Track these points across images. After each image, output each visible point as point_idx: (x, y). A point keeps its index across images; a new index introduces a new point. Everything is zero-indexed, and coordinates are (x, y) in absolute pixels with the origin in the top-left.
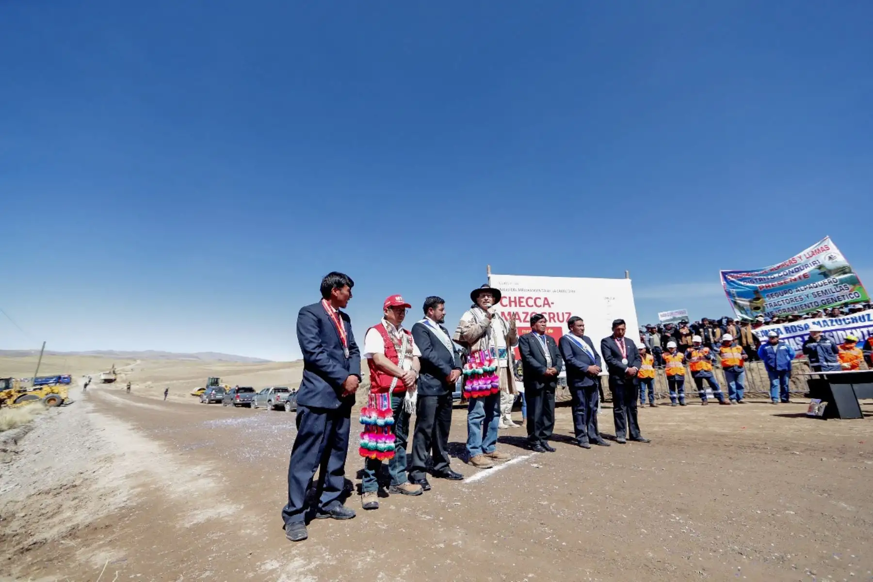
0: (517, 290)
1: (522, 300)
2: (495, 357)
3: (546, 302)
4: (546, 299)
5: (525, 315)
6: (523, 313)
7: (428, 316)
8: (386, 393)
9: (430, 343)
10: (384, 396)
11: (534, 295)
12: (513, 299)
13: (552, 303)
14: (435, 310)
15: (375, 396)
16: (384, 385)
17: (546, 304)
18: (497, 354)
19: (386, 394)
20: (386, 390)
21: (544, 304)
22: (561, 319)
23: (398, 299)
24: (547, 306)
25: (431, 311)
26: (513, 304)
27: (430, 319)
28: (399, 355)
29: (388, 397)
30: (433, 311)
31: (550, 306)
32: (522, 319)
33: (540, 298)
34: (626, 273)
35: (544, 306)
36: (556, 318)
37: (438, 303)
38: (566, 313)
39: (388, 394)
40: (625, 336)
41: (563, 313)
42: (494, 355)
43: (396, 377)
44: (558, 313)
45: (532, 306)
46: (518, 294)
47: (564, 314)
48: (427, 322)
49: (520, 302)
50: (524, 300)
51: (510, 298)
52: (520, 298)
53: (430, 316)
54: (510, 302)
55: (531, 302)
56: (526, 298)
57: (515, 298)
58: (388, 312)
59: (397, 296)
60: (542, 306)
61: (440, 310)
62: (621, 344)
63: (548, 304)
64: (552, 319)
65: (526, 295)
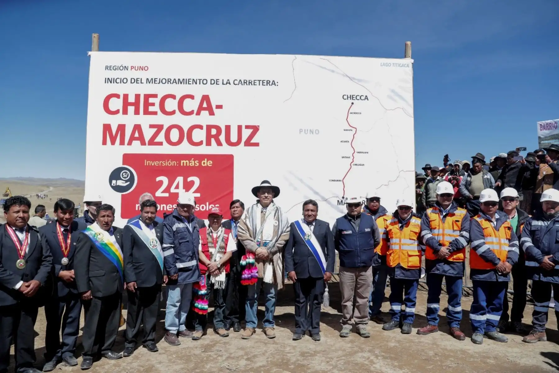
0: (144, 81)
1: (152, 100)
3: (205, 105)
4: (205, 98)
5: (154, 130)
6: (151, 126)
11: (179, 91)
12: (132, 99)
13: (219, 107)
17: (205, 109)
21: (201, 108)
22: (234, 139)
24: (205, 113)
26: (131, 109)
31: (212, 113)
32: (147, 138)
33: (192, 97)
34: (406, 44)
35: (198, 113)
36: (222, 138)
38: (247, 127)
41: (240, 127)
44: (228, 127)
46: (144, 89)
47: (243, 128)
49: (147, 104)
50: (156, 101)
51: (126, 96)
52: (147, 97)
54: (126, 104)
55: (171, 105)
56: (160, 97)
57: (137, 96)
60: (195, 112)
63: (209, 109)
64: (213, 140)
65: (161, 90)
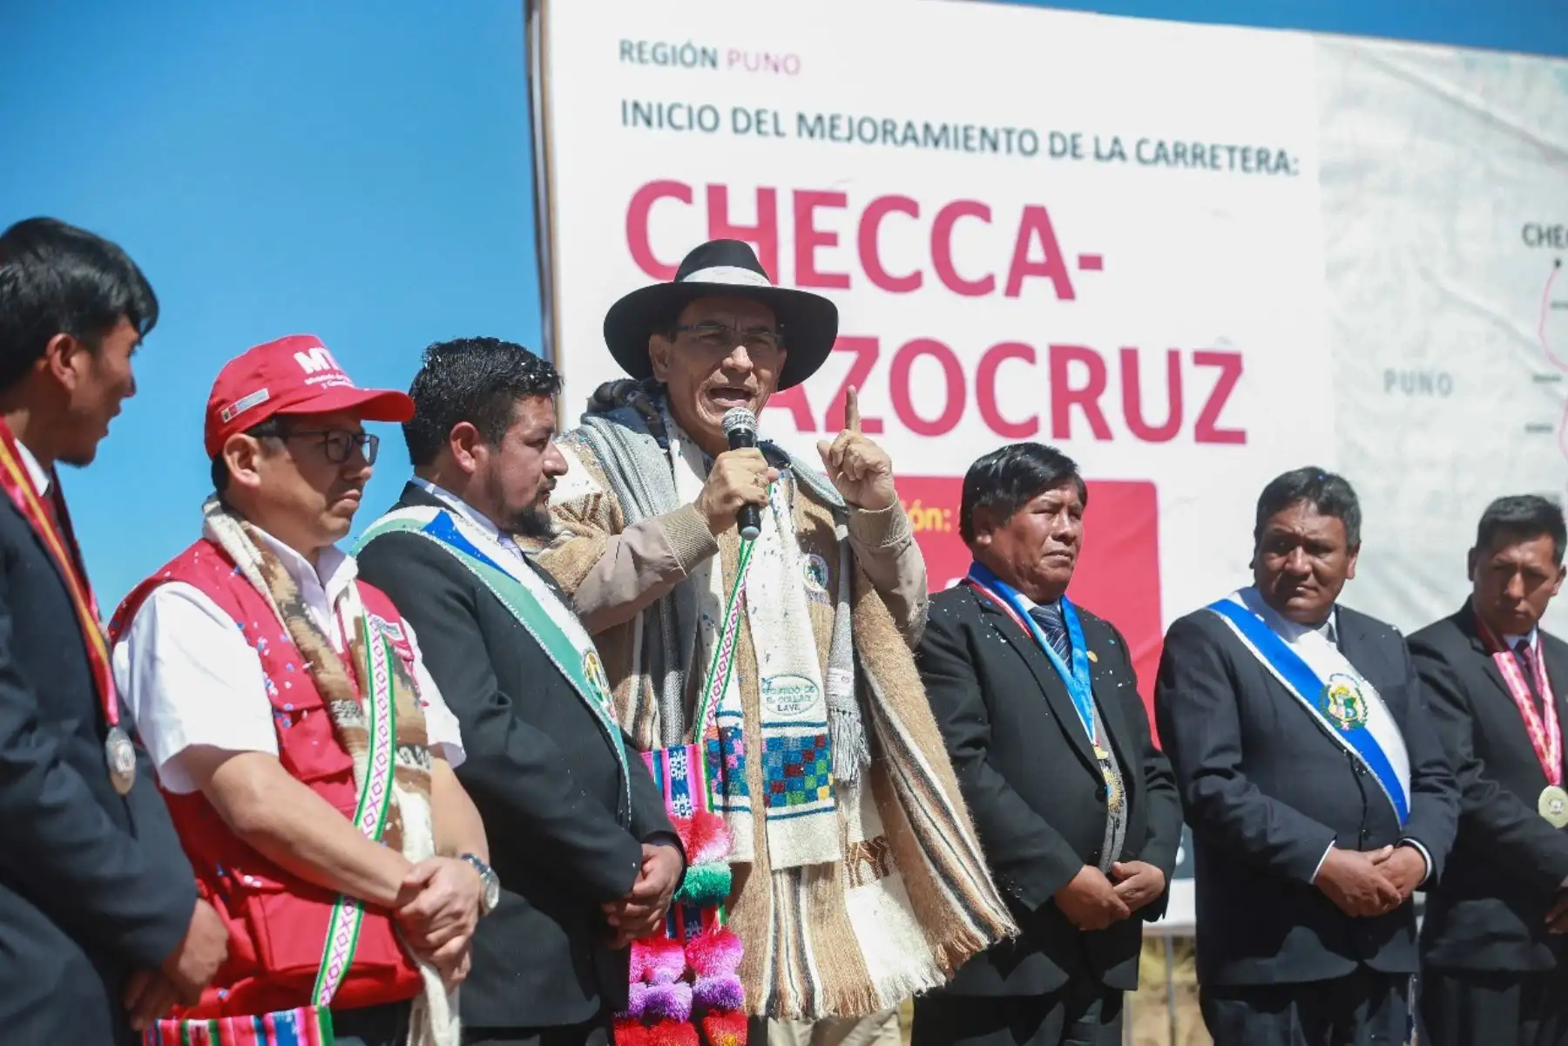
0: (789, 124)
1: (824, 218)
2: (736, 800)
3: (1036, 253)
4: (1035, 218)
7: (444, 484)
8: (296, 1011)
9: (493, 680)
10: (283, 1028)
12: (742, 211)
13: (1091, 263)
14: (495, 440)
15: (218, 1030)
16: (282, 959)
17: (1037, 270)
18: (754, 774)
19: (292, 1015)
20: (298, 988)
21: (1020, 268)
22: (1155, 412)
23: (312, 361)
24: (1038, 288)
25: (467, 446)
27: (458, 505)
28: (360, 761)
29: (308, 1032)
30: (482, 449)
31: (1065, 291)
33: (982, 212)
35: (1013, 288)
36: (1111, 403)
37: (520, 390)
38: (1202, 358)
39: (308, 1018)
40: (1546, 623)
41: (1174, 358)
42: (728, 781)
43: (350, 901)
44: (1130, 359)
45: (912, 282)
46: (790, 166)
47: (1186, 362)
48: (442, 525)
49: (807, 238)
50: (842, 222)
51: (717, 196)
52: (806, 202)
53: (457, 482)
55: (903, 245)
56: (858, 205)
57: (766, 198)
58: (256, 460)
59: (305, 343)
60: (1001, 282)
61: (530, 443)
62: (1528, 673)
63: (1054, 268)
64: (1076, 413)
